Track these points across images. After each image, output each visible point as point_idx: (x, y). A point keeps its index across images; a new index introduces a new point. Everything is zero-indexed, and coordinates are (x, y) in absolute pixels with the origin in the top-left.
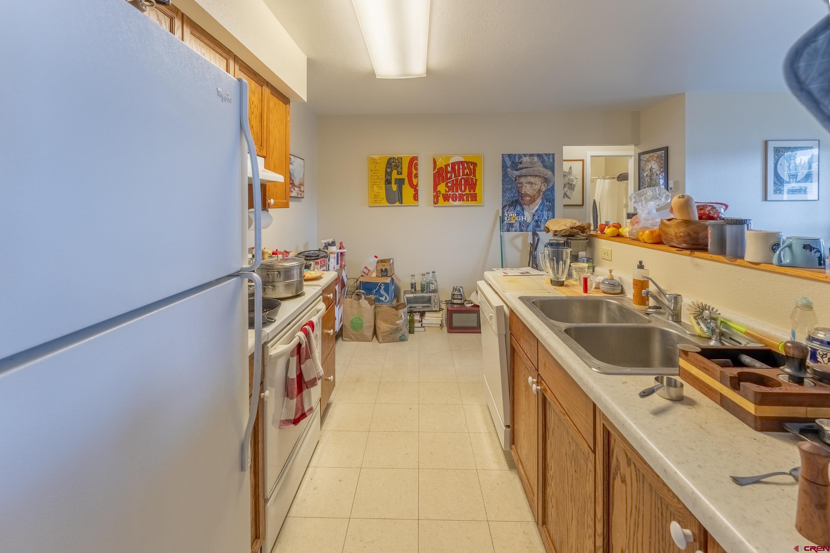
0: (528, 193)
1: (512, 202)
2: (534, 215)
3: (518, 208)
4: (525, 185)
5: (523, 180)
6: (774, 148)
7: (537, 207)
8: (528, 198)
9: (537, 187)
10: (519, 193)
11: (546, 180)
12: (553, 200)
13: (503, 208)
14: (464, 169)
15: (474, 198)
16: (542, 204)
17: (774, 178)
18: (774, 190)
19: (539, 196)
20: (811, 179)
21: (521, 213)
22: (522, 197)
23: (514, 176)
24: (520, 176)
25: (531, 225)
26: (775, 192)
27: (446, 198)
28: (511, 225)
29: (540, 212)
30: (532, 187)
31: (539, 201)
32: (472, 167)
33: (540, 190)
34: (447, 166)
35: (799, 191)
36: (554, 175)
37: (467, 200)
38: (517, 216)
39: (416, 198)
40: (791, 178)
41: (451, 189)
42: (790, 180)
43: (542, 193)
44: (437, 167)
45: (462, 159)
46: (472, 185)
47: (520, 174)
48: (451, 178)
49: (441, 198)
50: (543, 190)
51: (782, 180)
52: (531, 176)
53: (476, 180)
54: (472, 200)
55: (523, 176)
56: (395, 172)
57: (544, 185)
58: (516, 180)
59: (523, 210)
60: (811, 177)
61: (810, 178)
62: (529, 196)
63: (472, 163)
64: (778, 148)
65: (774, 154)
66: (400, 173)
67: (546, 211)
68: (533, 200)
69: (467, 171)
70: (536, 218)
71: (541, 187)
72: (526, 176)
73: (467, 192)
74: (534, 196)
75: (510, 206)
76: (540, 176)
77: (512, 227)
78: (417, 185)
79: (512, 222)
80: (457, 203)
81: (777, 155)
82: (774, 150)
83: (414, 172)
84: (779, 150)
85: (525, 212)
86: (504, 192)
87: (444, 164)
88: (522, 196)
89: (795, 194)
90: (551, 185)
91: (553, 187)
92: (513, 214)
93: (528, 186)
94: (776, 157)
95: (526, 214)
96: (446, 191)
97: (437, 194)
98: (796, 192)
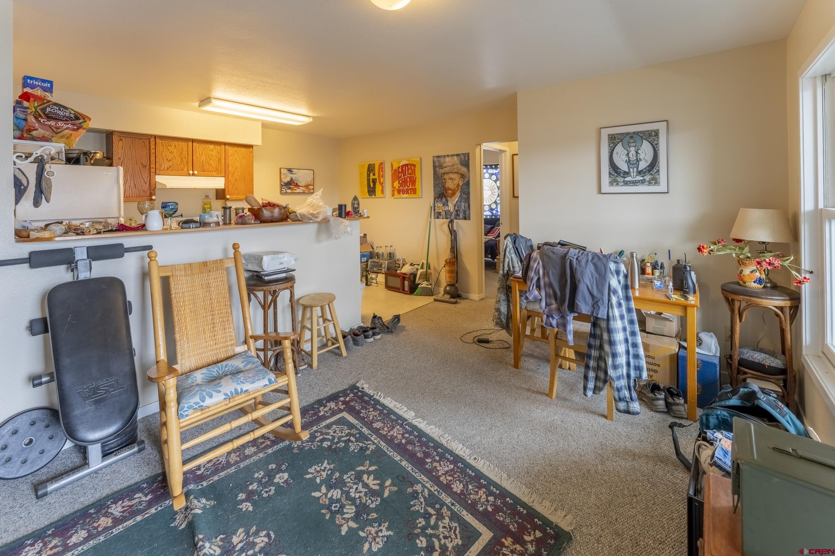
0: (451, 187)
1: (440, 194)
2: (455, 206)
3: (444, 200)
4: (448, 180)
5: (446, 177)
6: (609, 135)
7: (457, 199)
8: (450, 192)
9: (456, 182)
10: (444, 187)
11: (463, 176)
12: (469, 193)
13: (435, 199)
14: (408, 169)
15: (414, 191)
16: (461, 195)
17: (610, 168)
18: (610, 182)
19: (458, 190)
20: (657, 168)
21: (445, 204)
22: (446, 191)
23: (440, 174)
24: (444, 174)
25: (453, 213)
26: (611, 183)
27: (399, 192)
28: (439, 213)
29: (459, 203)
30: (452, 182)
31: (458, 194)
32: (413, 168)
33: (458, 185)
34: (399, 168)
35: (642, 182)
36: (469, 171)
37: (411, 193)
38: (443, 206)
39: (382, 192)
40: (631, 167)
41: (401, 185)
42: (629, 170)
43: (460, 187)
44: (394, 169)
45: (407, 163)
46: (413, 182)
47: (444, 172)
48: (401, 177)
49: (396, 192)
50: (461, 185)
51: (619, 170)
52: (451, 173)
53: (416, 178)
54: (414, 194)
55: (446, 173)
56: (372, 174)
57: (461, 181)
58: (441, 177)
59: (447, 201)
60: (658, 165)
61: (656, 166)
62: (451, 190)
63: (413, 165)
64: (613, 135)
65: (609, 142)
66: (374, 175)
67: (464, 202)
68: (454, 194)
69: (410, 171)
70: (456, 208)
71: (459, 182)
72: (448, 173)
73: (411, 187)
74: (455, 189)
75: (438, 198)
76: (457, 173)
77: (440, 216)
78: (383, 183)
79: (440, 211)
80: (405, 196)
81: (612, 143)
82: (609, 137)
83: (381, 173)
84: (615, 137)
85: (449, 203)
86: (434, 187)
87: (397, 166)
88: (446, 189)
89: (637, 185)
90: (466, 180)
91: (468, 182)
92: (440, 205)
93: (450, 181)
94: (612, 145)
95: (450, 204)
96: (399, 187)
97: (394, 189)
98: (638, 184)
